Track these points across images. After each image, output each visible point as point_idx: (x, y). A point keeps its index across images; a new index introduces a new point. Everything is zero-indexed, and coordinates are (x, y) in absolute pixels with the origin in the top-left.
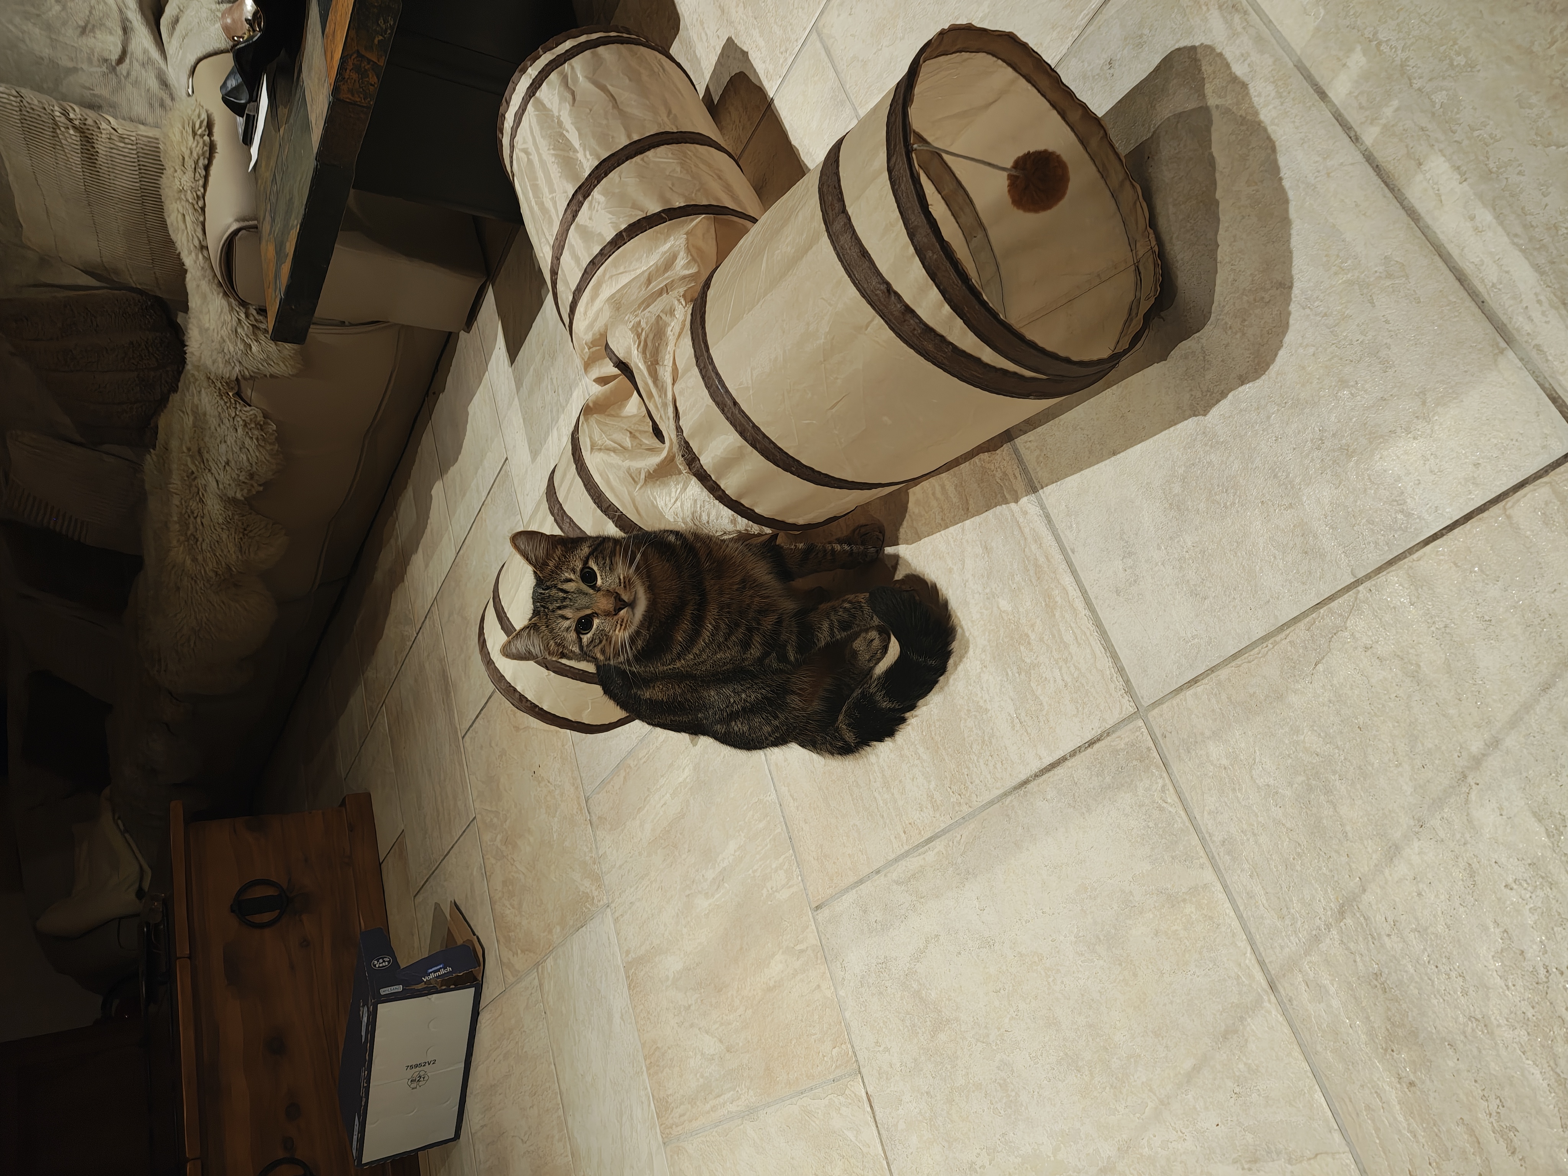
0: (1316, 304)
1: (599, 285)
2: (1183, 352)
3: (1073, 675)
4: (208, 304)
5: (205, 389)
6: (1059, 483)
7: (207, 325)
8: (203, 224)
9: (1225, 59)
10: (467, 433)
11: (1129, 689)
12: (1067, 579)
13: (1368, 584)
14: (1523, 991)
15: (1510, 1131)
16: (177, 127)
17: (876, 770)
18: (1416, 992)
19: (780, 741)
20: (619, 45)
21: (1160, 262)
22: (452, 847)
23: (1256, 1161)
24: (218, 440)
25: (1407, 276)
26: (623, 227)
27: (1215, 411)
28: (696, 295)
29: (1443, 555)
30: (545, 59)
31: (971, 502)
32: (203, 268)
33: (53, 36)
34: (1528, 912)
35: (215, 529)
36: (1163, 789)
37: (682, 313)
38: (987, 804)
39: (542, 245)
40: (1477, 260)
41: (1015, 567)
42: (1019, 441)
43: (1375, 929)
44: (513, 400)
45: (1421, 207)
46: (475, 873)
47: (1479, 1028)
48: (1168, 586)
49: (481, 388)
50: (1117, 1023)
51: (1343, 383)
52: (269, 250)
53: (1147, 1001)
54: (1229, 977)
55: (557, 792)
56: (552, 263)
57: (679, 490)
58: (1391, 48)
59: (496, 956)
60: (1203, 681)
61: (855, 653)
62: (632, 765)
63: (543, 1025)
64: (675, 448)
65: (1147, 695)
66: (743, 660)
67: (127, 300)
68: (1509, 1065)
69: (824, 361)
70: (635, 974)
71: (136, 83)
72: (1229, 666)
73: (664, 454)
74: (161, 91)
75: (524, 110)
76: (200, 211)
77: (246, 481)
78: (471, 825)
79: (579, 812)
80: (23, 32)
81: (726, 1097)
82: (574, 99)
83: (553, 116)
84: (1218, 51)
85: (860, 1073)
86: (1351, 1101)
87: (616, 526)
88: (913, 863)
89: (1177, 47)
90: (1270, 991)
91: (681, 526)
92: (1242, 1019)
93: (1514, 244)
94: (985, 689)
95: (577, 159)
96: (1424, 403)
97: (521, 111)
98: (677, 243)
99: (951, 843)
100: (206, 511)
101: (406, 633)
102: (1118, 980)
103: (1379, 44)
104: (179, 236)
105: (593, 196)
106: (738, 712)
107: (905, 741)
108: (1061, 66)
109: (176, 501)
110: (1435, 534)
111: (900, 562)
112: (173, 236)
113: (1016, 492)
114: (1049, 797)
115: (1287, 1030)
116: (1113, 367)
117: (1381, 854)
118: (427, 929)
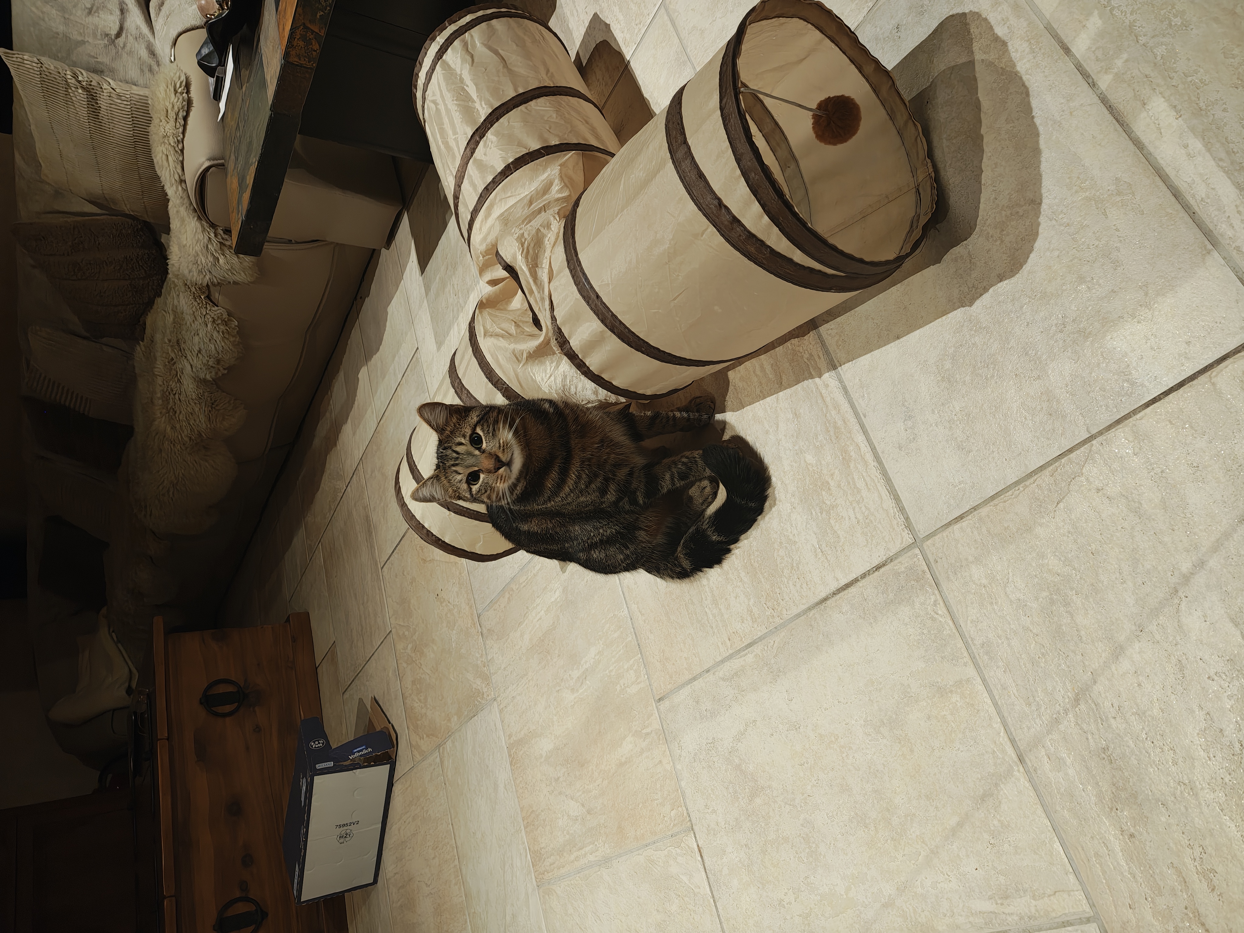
0: (1060, 217)
1: (491, 206)
2: (954, 256)
3: (863, 514)
4: (185, 226)
5: (182, 292)
6: (854, 361)
7: (185, 243)
8: (182, 163)
9: (989, 23)
10: (387, 329)
11: (908, 525)
12: (860, 437)
13: (1100, 439)
14: (1222, 761)
15: (1211, 872)
16: (162, 87)
17: (707, 590)
18: (1135, 762)
19: (630, 567)
20: (509, 18)
21: (935, 185)
22: (373, 655)
23: (1007, 898)
24: (192, 334)
25: (1133, 194)
26: (511, 160)
27: (978, 303)
28: (567, 213)
29: (1160, 415)
30: (450, 29)
31: (784, 377)
32: (181, 197)
33: (67, 16)
34: (1226, 698)
35: (190, 404)
36: (935, 603)
37: (557, 226)
38: (795, 616)
39: (447, 176)
40: (1189, 180)
41: (819, 428)
42: (823, 329)
43: (1104, 713)
44: (423, 302)
45: (1145, 138)
46: (390, 674)
47: (1187, 791)
48: (940, 442)
49: (398, 293)
50: (897, 789)
51: (1081, 279)
52: (233, 182)
53: (921, 771)
54: (986, 752)
55: (456, 610)
56: (454, 189)
57: (553, 368)
58: (1122, 12)
59: (406, 740)
60: (968, 518)
61: (691, 498)
62: (515, 590)
63: (443, 793)
64: (551, 334)
65: (922, 529)
66: (602, 503)
67: (122, 224)
68: (1211, 820)
69: (669, 262)
70: (516, 753)
71: (130, 53)
72: (988, 505)
73: (541, 339)
74: (150, 59)
75: (433, 70)
76: (180, 152)
77: (214, 365)
78: (388, 637)
79: (473, 626)
80: (43, 12)
81: (587, 849)
82: (473, 60)
83: (456, 74)
84: (984, 16)
85: (693, 829)
86: (1083, 850)
87: (503, 396)
88: (736, 664)
89: (951, 14)
90: (1019, 763)
91: (554, 396)
92: (996, 785)
93: (1219, 166)
94: (794, 525)
95: (475, 108)
96: (1146, 294)
97: (431, 71)
98: (553, 173)
99: (766, 648)
100: (183, 390)
101: (337, 487)
102: (898, 755)
103: (1111, 11)
104: (163, 172)
105: (487, 137)
106: (596, 543)
107: (730, 567)
108: (859, 31)
109: (159, 381)
110: (1154, 398)
111: (727, 426)
112: (159, 172)
113: (820, 369)
114: (844, 611)
115: (1032, 793)
116: (898, 267)
117: (1109, 653)
118: (353, 719)
